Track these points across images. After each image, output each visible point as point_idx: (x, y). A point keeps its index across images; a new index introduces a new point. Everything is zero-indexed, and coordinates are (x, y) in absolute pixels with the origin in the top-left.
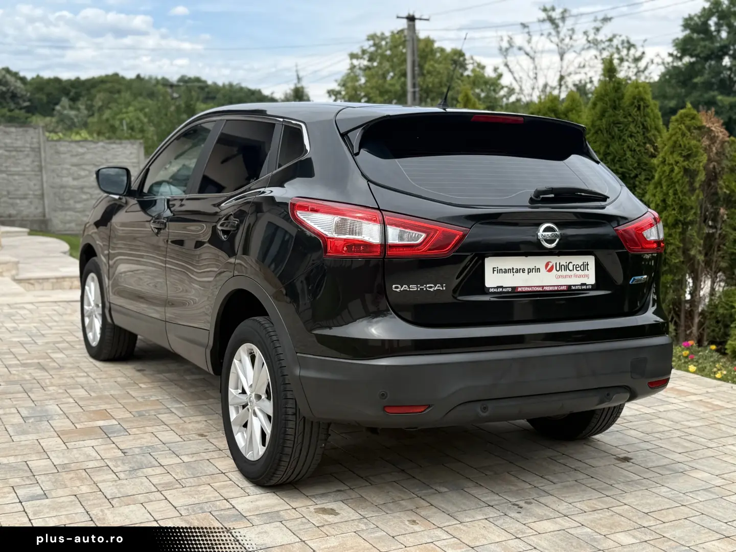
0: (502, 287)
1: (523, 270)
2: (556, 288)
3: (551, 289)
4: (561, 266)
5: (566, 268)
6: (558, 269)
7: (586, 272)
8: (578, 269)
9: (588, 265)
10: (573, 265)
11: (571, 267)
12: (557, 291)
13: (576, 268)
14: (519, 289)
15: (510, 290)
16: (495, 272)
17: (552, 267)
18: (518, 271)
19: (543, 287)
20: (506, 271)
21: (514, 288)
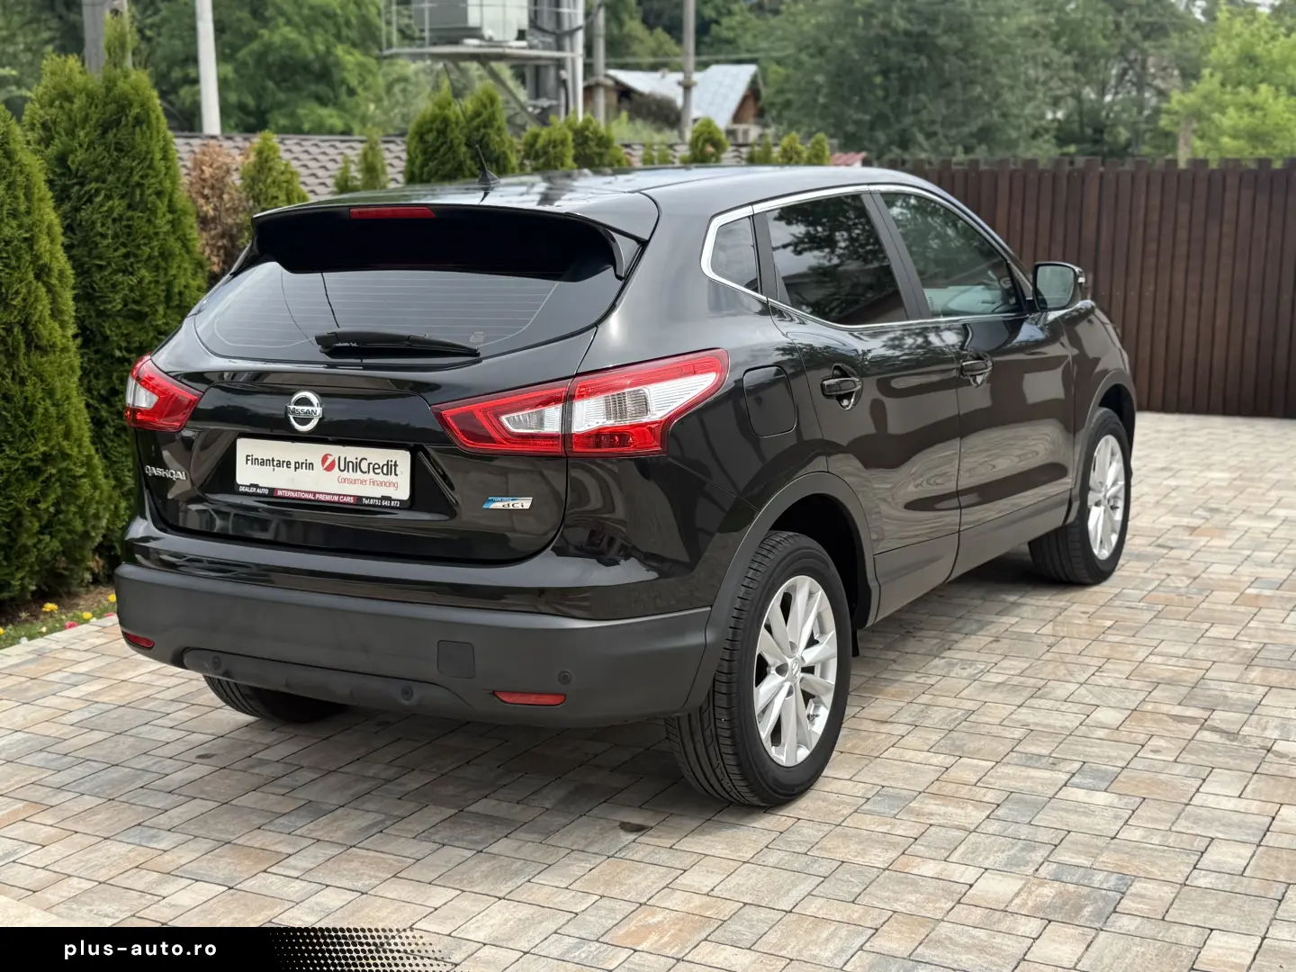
0: (256, 486)
1: (288, 464)
2: (336, 499)
3: (328, 498)
4: (347, 464)
5: (357, 466)
6: (342, 468)
7: (392, 478)
8: (377, 471)
9: (396, 465)
10: (369, 464)
11: (364, 466)
12: (339, 503)
13: (374, 469)
14: (280, 493)
15: (266, 492)
16: (249, 462)
17: (333, 462)
18: (280, 464)
19: (315, 493)
20: (263, 463)
21: (272, 490)
